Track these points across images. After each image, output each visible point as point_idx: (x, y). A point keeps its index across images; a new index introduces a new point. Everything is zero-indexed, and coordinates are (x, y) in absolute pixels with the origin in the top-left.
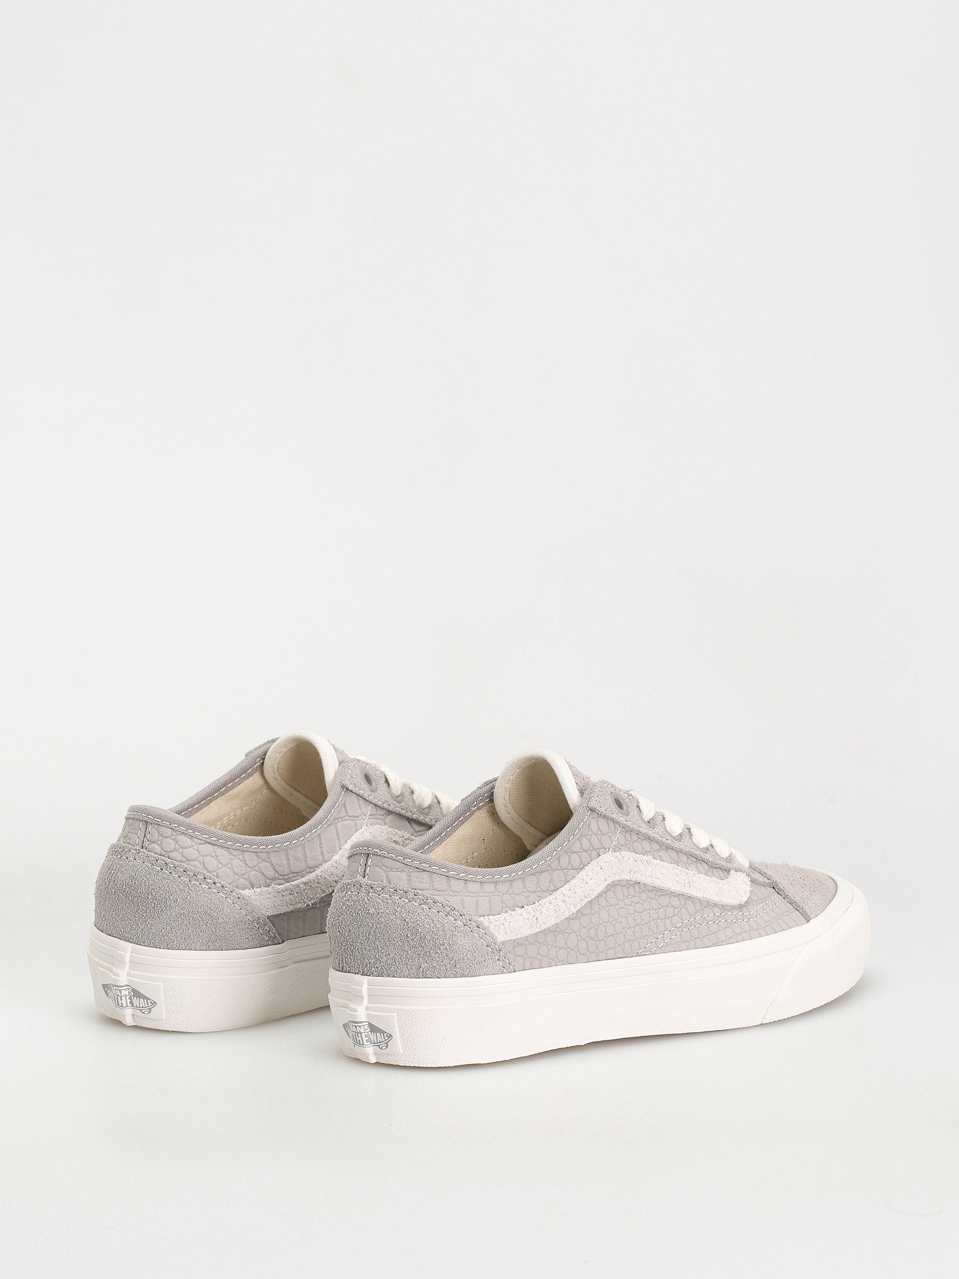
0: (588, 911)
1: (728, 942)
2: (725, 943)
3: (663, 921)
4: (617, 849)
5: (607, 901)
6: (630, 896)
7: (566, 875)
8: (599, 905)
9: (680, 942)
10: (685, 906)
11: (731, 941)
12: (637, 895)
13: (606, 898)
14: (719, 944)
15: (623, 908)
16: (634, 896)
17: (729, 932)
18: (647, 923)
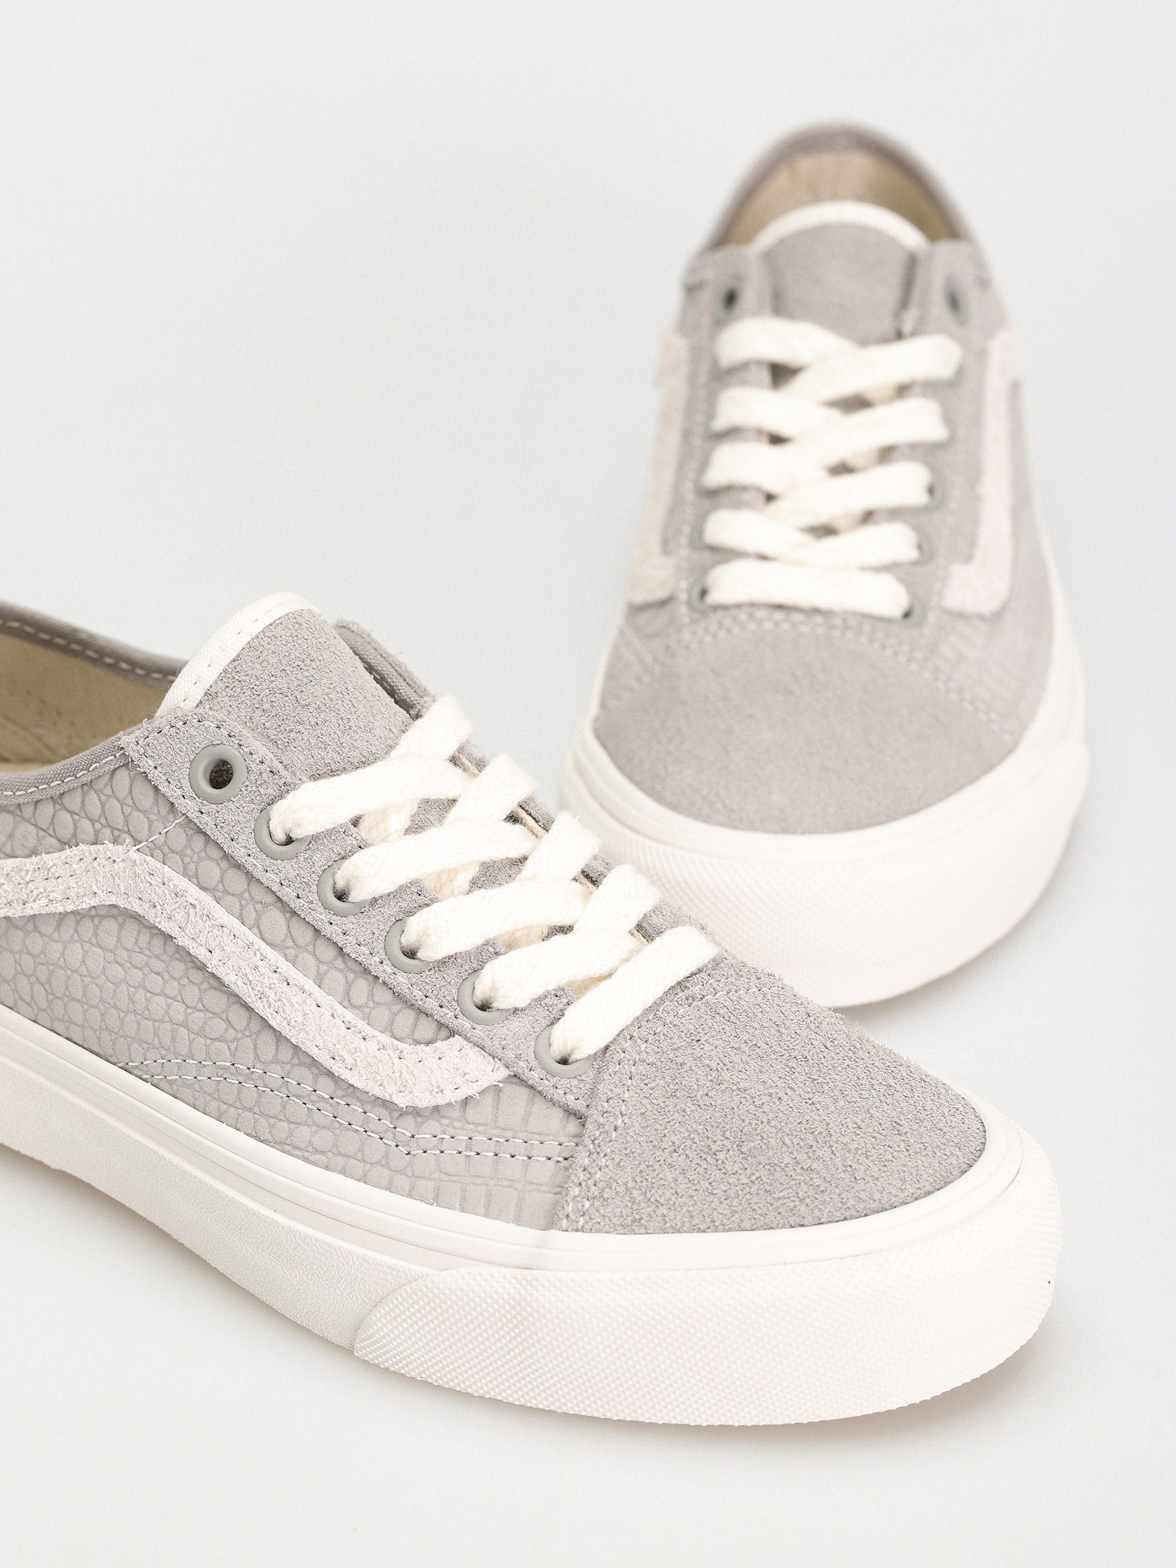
0: (48, 929)
1: (307, 1154)
2: (299, 1153)
3: (193, 1036)
4: (158, 853)
5: (96, 935)
6: (147, 952)
7: (39, 840)
8: (76, 931)
9: (209, 1095)
10: (254, 1037)
11: (317, 1157)
12: (165, 957)
13: (96, 928)
14: (287, 1148)
15: (121, 965)
16: (157, 957)
17: (324, 1139)
18: (156, 1021)
